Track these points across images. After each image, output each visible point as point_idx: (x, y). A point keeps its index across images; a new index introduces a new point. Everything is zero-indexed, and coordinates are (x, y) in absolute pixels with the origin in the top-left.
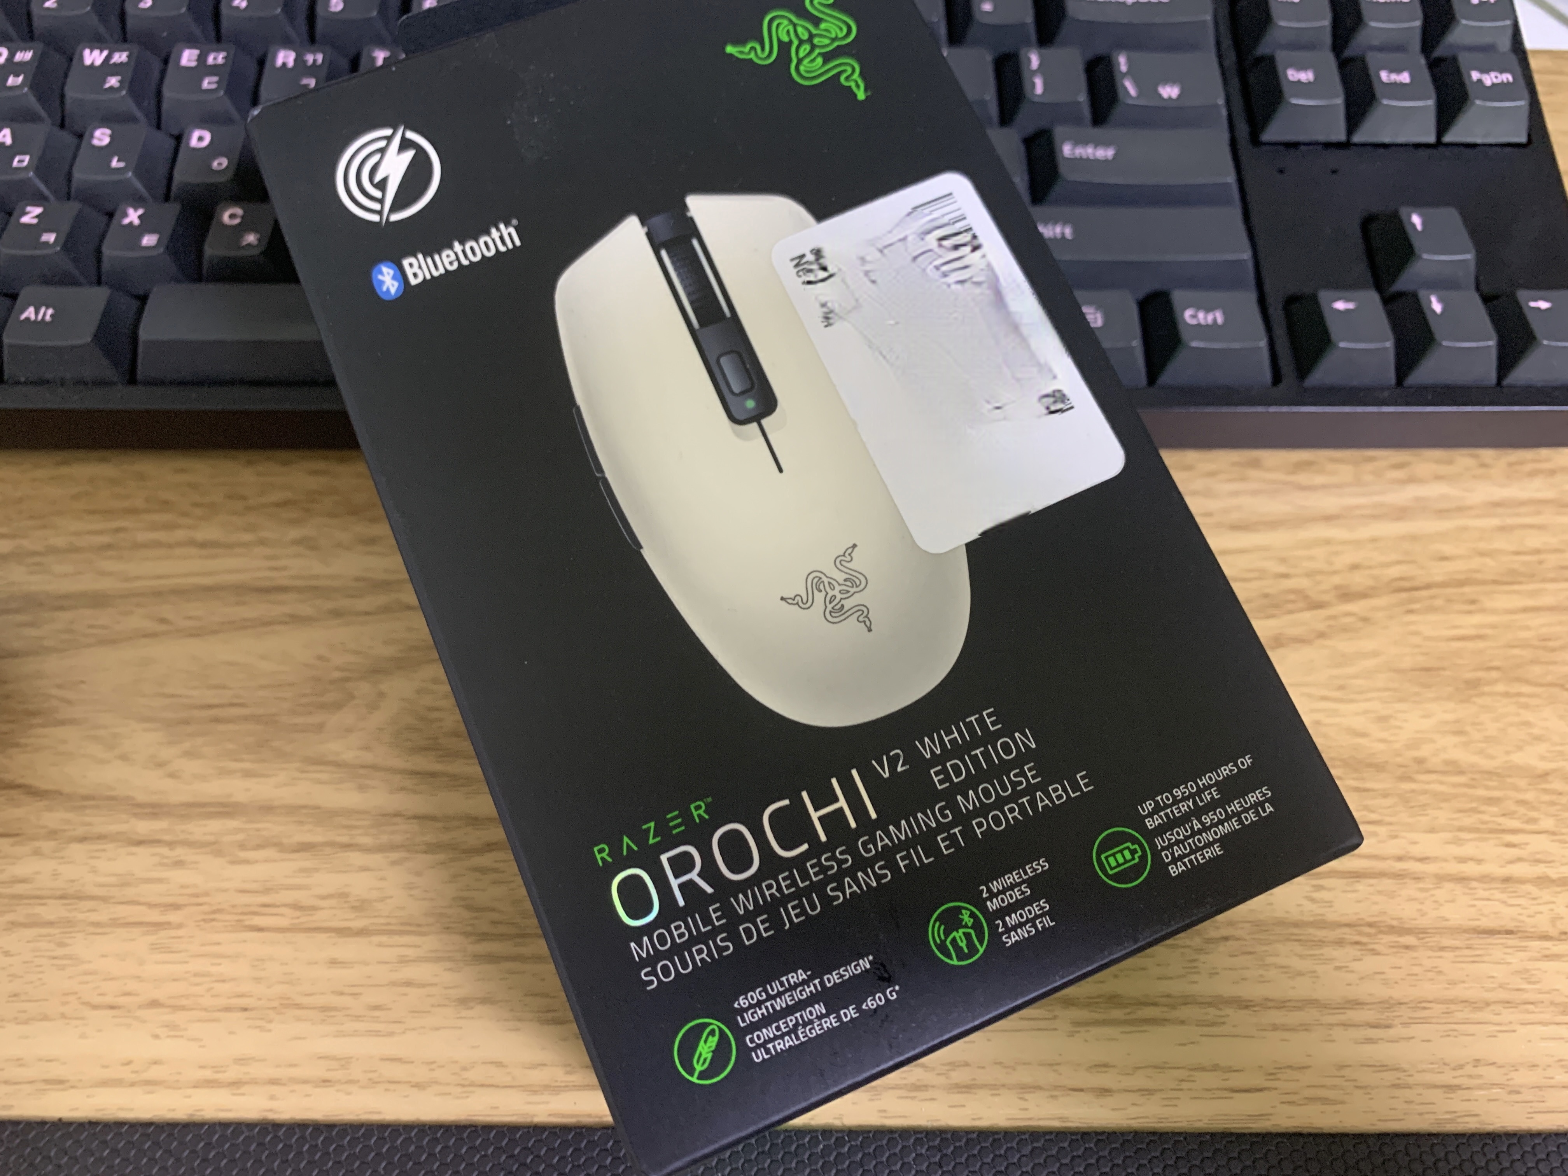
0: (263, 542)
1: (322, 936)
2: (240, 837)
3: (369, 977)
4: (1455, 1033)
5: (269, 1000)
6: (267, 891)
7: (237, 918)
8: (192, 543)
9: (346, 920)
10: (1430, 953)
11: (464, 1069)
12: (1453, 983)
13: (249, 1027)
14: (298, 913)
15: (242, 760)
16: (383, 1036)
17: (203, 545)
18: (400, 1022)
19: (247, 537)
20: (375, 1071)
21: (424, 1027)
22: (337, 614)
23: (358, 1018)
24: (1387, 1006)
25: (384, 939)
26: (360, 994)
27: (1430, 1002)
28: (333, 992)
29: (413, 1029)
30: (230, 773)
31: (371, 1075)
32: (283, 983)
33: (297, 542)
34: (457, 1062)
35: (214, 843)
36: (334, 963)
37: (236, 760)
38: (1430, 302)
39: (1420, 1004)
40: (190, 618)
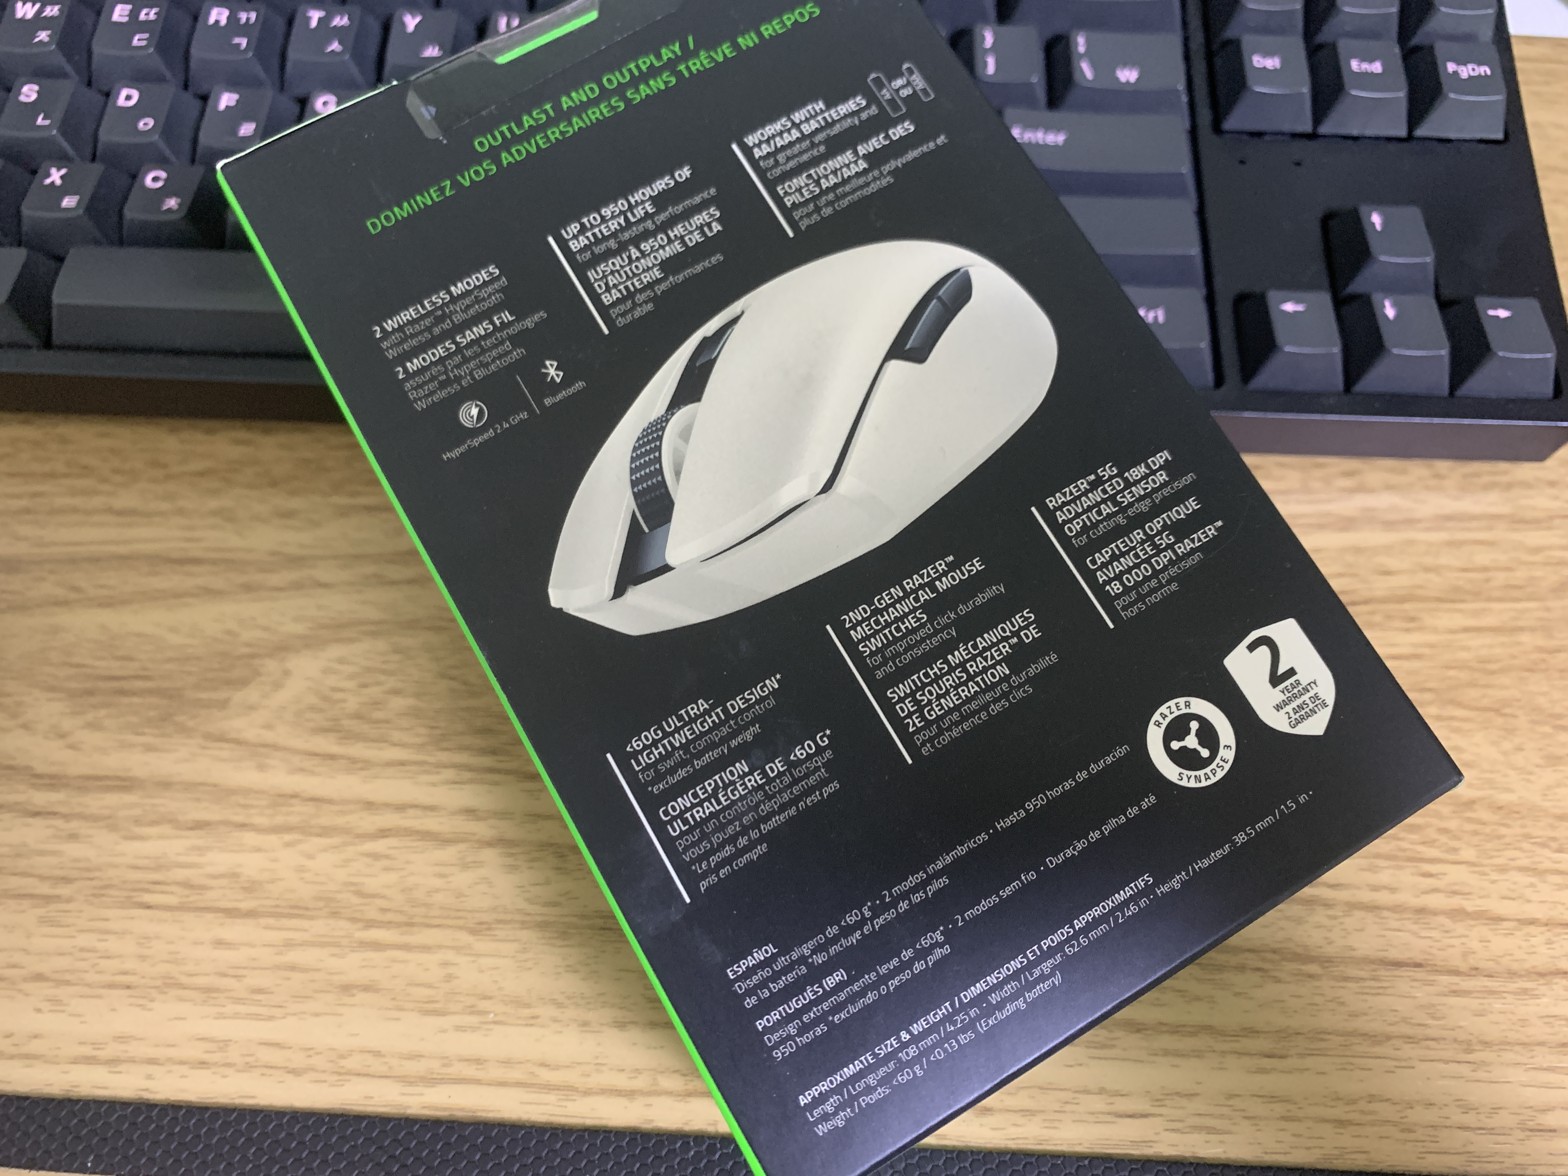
0: (181, 512)
1: (210, 916)
2: (137, 812)
3: (254, 959)
4: (1352, 1067)
5: (152, 978)
6: (158, 868)
7: (125, 894)
8: (110, 511)
9: (237, 900)
10: (1332, 983)
11: (342, 1057)
12: (1354, 1015)
13: (131, 1005)
14: (187, 892)
15: (143, 734)
16: (263, 1020)
17: (120, 513)
18: (281, 1007)
19: (165, 506)
20: (252, 1055)
21: (304, 1013)
22: (248, 588)
23: (238, 1001)
24: (1284, 1035)
25: (271, 921)
26: (244, 976)
27: (1329, 1033)
28: (216, 973)
29: (295, 1014)
30: (131, 746)
31: (248, 1059)
32: (168, 962)
33: (215, 513)
34: (334, 1050)
35: (109, 817)
36: (219, 943)
37: (138, 734)
38: (1384, 307)
39: (1319, 1034)
40: (102, 587)
